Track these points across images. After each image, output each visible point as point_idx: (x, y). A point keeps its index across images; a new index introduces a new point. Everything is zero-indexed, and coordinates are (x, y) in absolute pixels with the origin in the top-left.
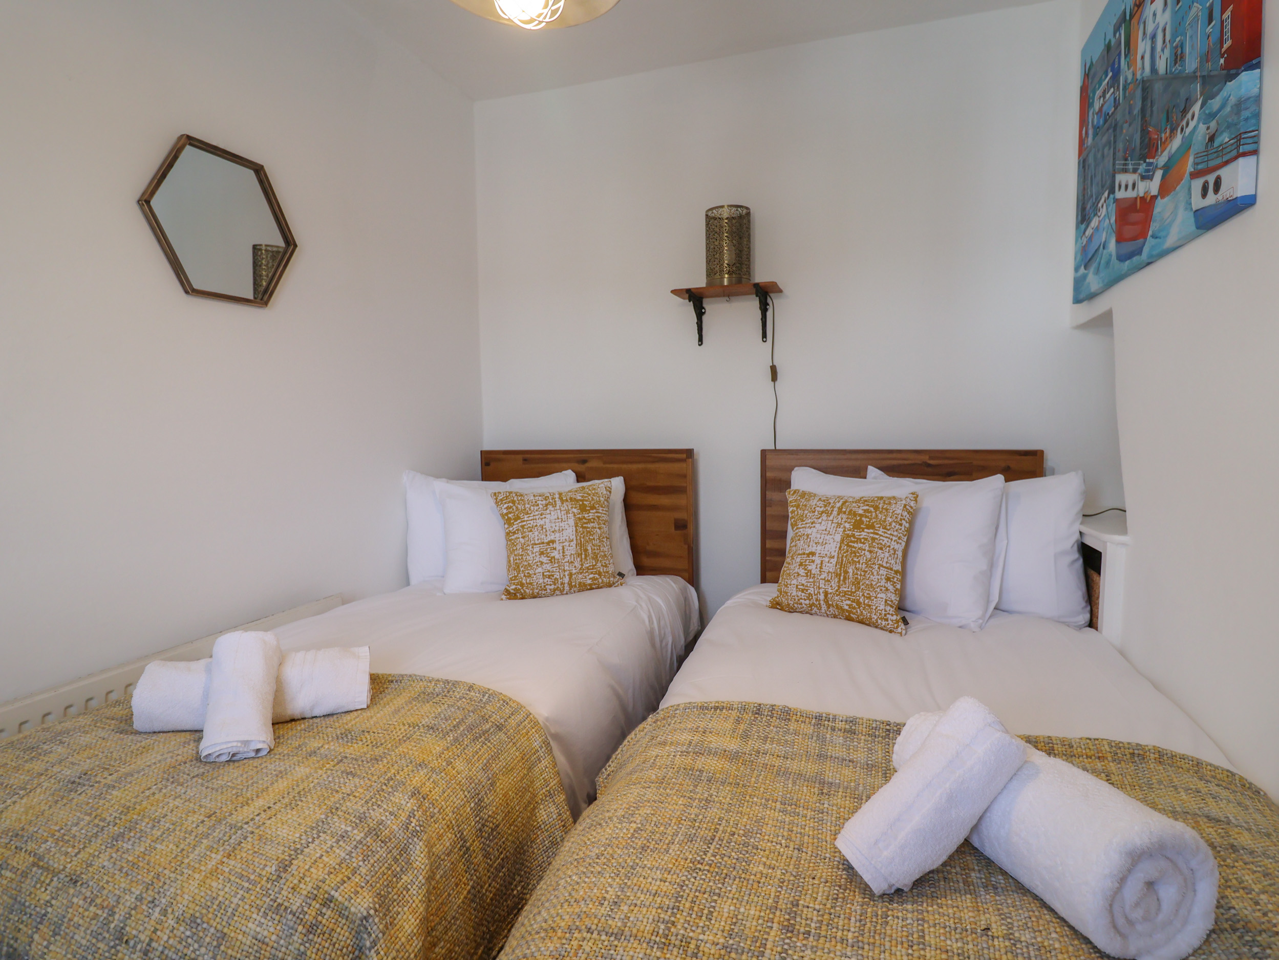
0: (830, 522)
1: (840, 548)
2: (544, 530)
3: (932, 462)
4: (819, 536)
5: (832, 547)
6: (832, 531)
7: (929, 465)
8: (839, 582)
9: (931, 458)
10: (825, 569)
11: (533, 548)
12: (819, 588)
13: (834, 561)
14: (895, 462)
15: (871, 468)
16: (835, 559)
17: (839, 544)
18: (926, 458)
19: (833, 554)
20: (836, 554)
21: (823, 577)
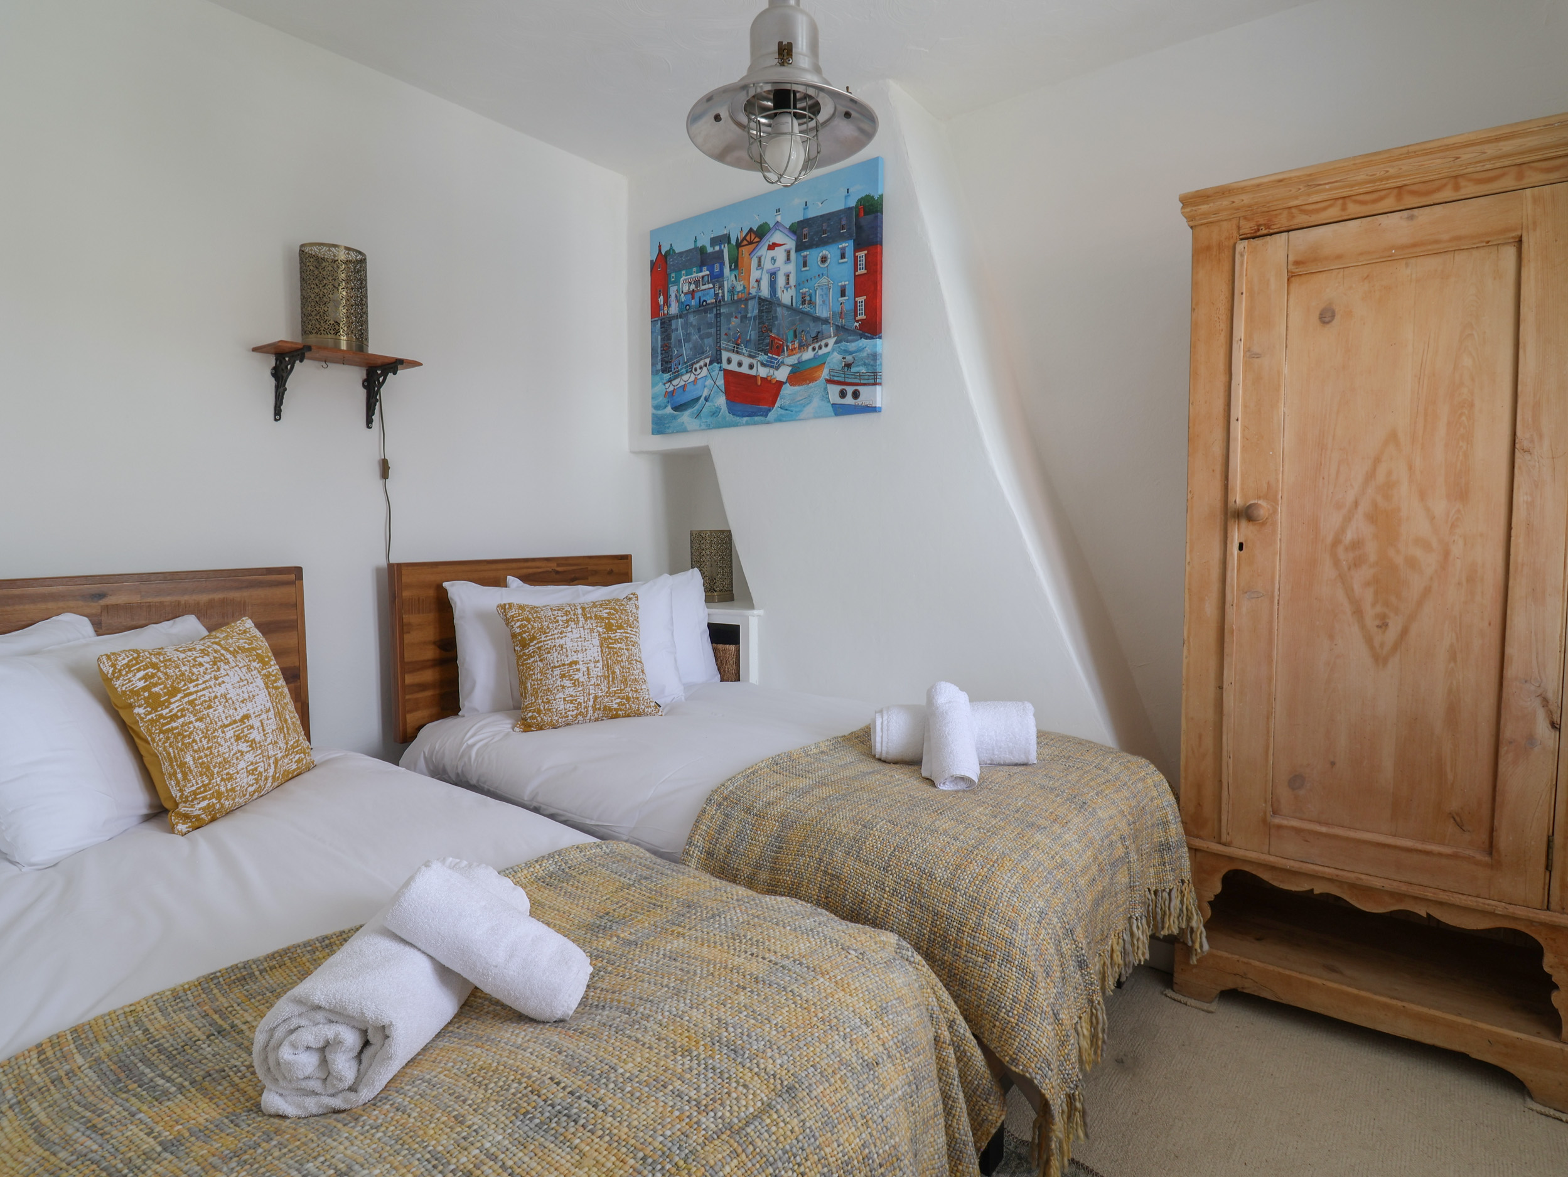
0: (582, 629)
1: (602, 651)
2: (230, 701)
3: (559, 569)
4: (575, 644)
5: (593, 650)
6: (588, 637)
7: (557, 572)
8: (608, 683)
9: (558, 565)
10: (594, 674)
11: (223, 732)
12: (589, 694)
13: (600, 665)
14: (531, 571)
15: (510, 579)
16: (601, 663)
17: (599, 649)
18: (553, 565)
19: (597, 658)
20: (600, 658)
21: (592, 682)
